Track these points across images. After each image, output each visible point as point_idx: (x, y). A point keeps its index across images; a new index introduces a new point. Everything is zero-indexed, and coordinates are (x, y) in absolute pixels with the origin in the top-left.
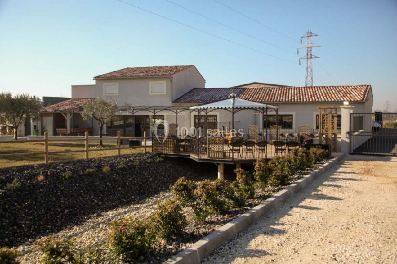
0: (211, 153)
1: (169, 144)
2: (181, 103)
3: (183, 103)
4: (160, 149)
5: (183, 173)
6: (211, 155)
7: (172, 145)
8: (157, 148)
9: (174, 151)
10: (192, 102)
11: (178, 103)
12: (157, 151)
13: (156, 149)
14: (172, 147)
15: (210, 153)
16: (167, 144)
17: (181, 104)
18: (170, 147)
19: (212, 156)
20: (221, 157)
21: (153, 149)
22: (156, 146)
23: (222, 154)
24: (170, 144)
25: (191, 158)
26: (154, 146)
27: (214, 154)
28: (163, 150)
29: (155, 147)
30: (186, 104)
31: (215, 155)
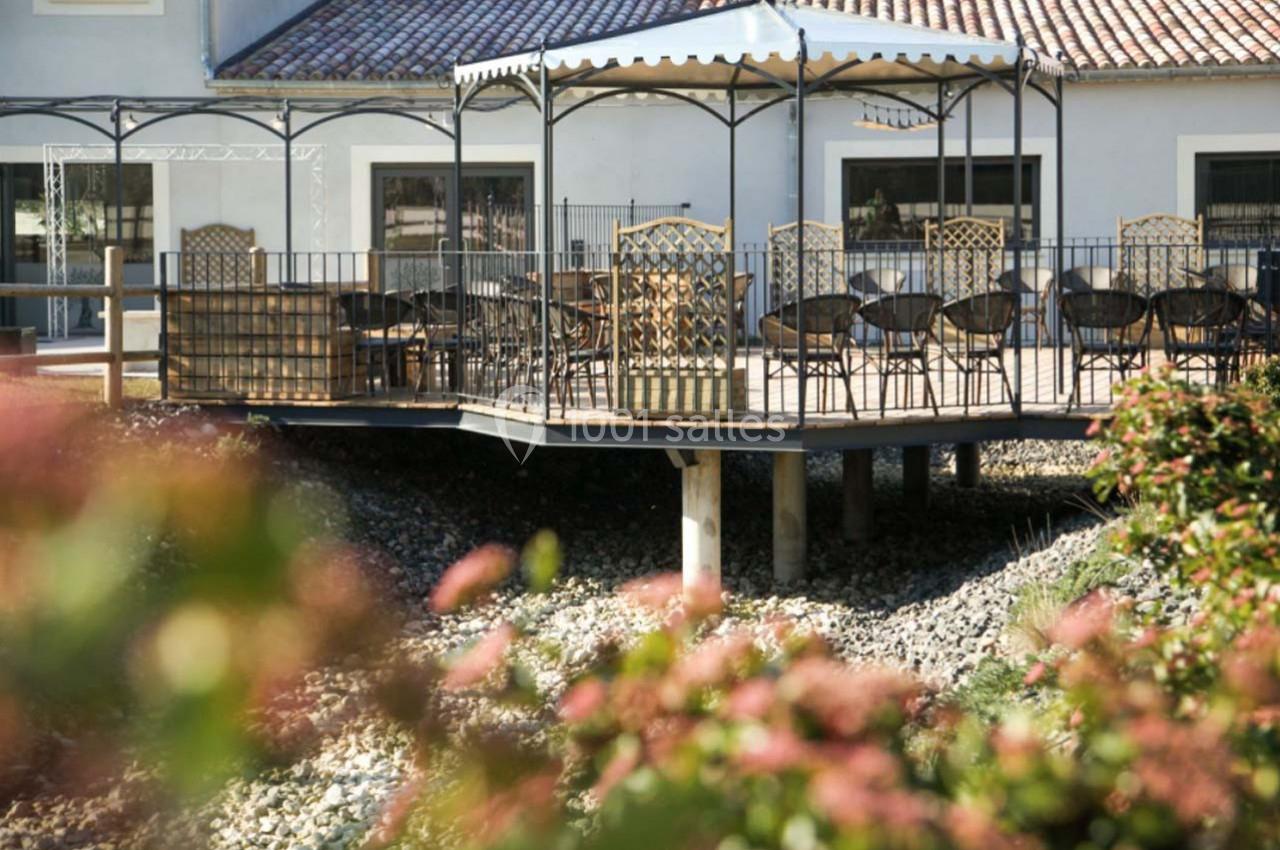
0: (639, 384)
1: (293, 337)
2: (276, 77)
3: (290, 77)
4: (224, 370)
5: (404, 538)
6: (639, 398)
7: (322, 338)
8: (202, 366)
9: (338, 384)
10: (358, 71)
11: (252, 76)
12: (201, 387)
13: (192, 376)
14: (322, 357)
15: (631, 380)
16: (277, 337)
17: (276, 84)
18: (309, 357)
19: (647, 404)
20: (715, 405)
21: (171, 372)
22: (193, 356)
23: (724, 384)
24: (308, 337)
25: (465, 425)
26: (178, 351)
27: (665, 391)
28: (247, 378)
29: (186, 362)
30: (317, 85)
31: (673, 396)
